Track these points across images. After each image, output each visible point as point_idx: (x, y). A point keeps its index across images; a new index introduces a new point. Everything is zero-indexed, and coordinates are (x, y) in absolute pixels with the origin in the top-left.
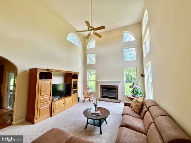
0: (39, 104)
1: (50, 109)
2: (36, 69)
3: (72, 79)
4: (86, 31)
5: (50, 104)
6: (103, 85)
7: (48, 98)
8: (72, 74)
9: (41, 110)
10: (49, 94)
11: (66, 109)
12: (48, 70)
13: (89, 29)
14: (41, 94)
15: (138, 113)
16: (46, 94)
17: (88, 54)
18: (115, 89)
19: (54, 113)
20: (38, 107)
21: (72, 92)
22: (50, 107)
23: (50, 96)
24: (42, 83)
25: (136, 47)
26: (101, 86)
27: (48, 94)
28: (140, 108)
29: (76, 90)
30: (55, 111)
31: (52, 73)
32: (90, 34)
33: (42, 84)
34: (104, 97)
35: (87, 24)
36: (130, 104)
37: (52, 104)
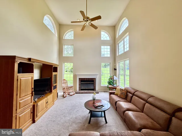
0: (18, 110)
1: (32, 114)
2: (14, 58)
3: (53, 73)
4: (81, 22)
5: (32, 107)
6: (82, 78)
7: (30, 98)
8: (52, 66)
9: (21, 118)
10: (31, 93)
11: (49, 108)
12: (30, 59)
13: (84, 20)
14: (21, 95)
15: (124, 99)
16: (27, 94)
17: (64, 45)
18: (93, 81)
19: (37, 118)
20: (16, 116)
21: (53, 87)
22: (32, 111)
23: (32, 95)
24: (21, 79)
25: (110, 46)
26: (80, 79)
27: (29, 93)
28: (126, 95)
29: (56, 85)
30: (38, 114)
31: (34, 64)
32: (85, 25)
33: (22, 81)
34: (82, 90)
35: (81, 13)
36: (114, 93)
37: (34, 106)
